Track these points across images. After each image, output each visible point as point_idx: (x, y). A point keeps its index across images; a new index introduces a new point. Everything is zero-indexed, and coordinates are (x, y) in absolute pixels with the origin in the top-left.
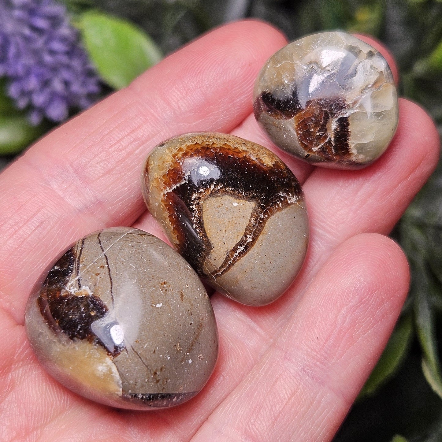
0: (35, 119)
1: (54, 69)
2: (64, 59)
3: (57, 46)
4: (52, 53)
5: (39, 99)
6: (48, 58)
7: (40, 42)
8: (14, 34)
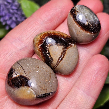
0: (7, 28)
1: (13, 14)
2: (16, 11)
3: (14, 7)
4: (13, 9)
5: (9, 22)
6: (11, 11)
7: (9, 6)
8: (2, 4)
